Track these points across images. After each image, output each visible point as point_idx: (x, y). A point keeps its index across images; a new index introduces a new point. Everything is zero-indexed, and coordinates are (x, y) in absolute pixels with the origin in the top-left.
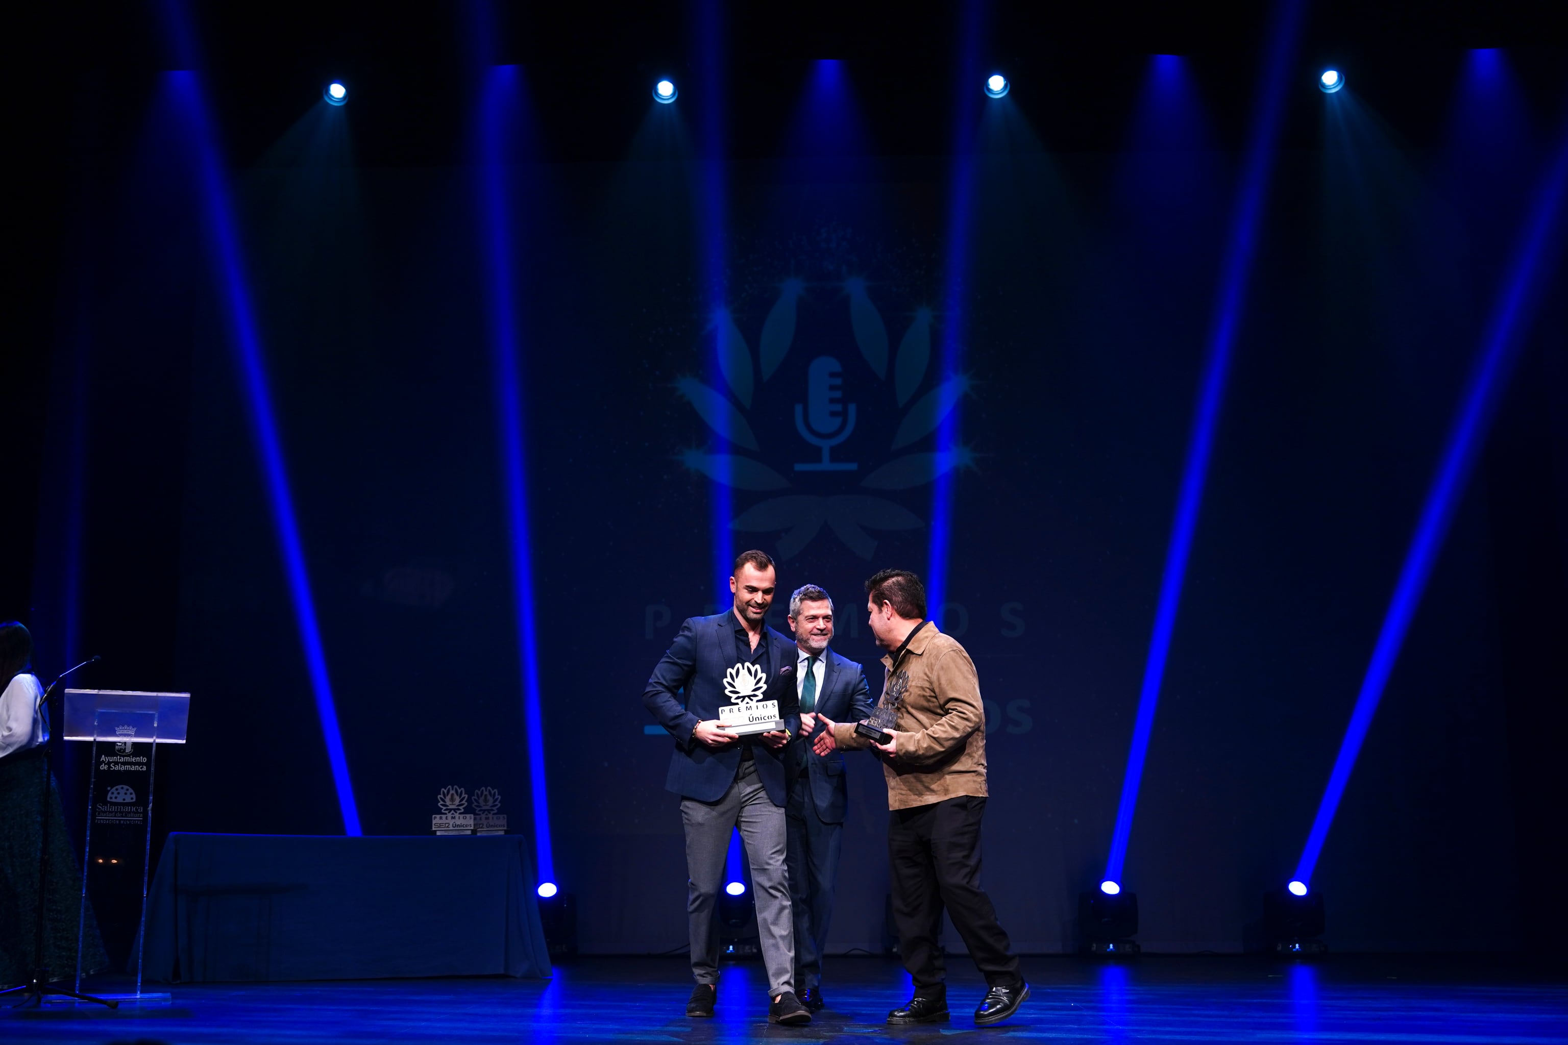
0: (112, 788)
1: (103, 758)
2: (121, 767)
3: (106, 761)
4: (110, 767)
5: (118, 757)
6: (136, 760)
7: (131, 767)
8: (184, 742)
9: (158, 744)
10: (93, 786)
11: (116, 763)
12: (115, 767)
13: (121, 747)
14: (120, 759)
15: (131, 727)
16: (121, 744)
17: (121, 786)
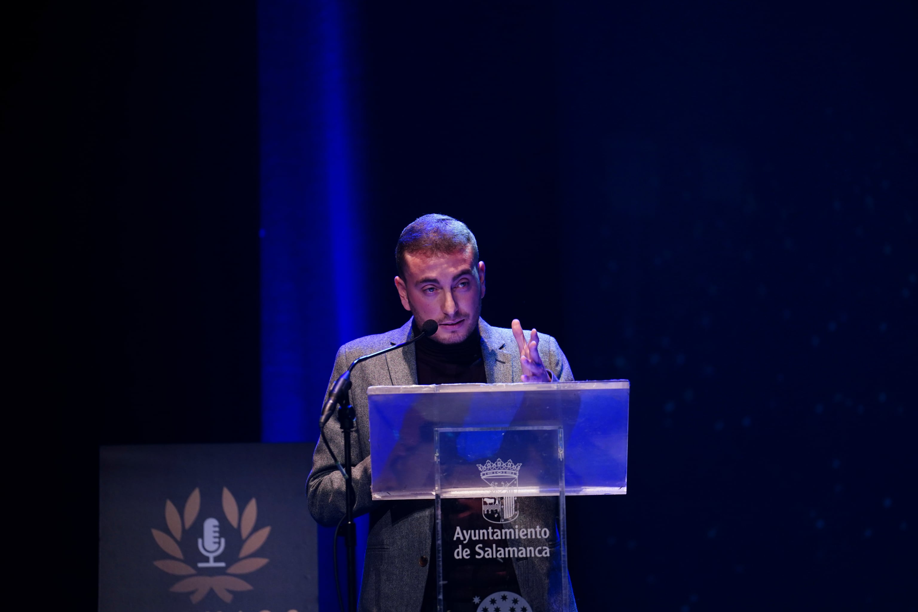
0: (482, 599)
1: (458, 533)
2: (497, 551)
3: (465, 539)
4: (474, 553)
5: (490, 530)
6: (527, 535)
7: (519, 551)
8: (624, 491)
9: (569, 499)
10: (444, 596)
11: (487, 544)
12: (485, 552)
13: (493, 508)
14: (493, 533)
15: (510, 463)
16: (493, 501)
17: (503, 593)
